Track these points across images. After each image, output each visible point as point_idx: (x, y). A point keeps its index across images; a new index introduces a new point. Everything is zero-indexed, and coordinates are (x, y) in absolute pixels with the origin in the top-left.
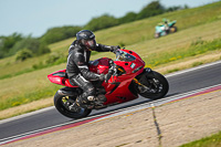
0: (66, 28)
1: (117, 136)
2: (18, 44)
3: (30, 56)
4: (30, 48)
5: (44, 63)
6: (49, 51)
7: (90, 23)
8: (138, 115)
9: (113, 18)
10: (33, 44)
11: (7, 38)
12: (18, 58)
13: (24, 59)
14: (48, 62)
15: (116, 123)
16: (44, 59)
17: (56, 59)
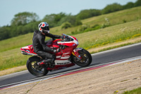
0: (91, 10)
1: (123, 75)
2: (63, 19)
3: (70, 27)
4: (70, 22)
5: (78, 30)
6: (81, 24)
7: (106, 8)
8: (135, 63)
9: (119, 5)
10: (72, 19)
11: (56, 15)
12: (63, 28)
13: (66, 28)
14: (81, 30)
15: (121, 68)
16: (78, 28)
17: (85, 29)
